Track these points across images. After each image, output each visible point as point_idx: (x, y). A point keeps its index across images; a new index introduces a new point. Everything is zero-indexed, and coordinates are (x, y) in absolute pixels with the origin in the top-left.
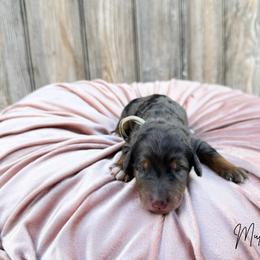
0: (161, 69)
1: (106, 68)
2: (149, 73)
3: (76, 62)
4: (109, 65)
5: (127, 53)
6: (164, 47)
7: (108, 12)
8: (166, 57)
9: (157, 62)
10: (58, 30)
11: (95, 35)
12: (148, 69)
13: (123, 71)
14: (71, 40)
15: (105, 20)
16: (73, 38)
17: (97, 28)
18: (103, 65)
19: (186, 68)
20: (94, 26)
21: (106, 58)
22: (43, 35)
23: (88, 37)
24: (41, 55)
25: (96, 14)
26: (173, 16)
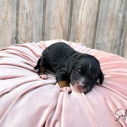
0: (107, 43)
1: (78, 38)
2: (100, 44)
3: (64, 33)
4: (80, 37)
5: (90, 33)
6: (111, 32)
7: (84, 11)
8: (111, 37)
9: (106, 39)
10: (59, 17)
11: (76, 21)
12: (100, 42)
13: (86, 41)
14: (64, 23)
15: (82, 15)
16: (65, 21)
17: (77, 18)
18: (77, 37)
19: (122, 45)
20: (76, 17)
21: (79, 33)
22: (52, 19)
23: (72, 22)
24: (49, 28)
25: (78, 12)
26: (120, 17)
